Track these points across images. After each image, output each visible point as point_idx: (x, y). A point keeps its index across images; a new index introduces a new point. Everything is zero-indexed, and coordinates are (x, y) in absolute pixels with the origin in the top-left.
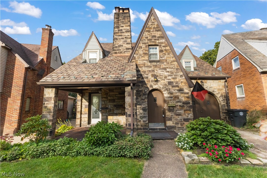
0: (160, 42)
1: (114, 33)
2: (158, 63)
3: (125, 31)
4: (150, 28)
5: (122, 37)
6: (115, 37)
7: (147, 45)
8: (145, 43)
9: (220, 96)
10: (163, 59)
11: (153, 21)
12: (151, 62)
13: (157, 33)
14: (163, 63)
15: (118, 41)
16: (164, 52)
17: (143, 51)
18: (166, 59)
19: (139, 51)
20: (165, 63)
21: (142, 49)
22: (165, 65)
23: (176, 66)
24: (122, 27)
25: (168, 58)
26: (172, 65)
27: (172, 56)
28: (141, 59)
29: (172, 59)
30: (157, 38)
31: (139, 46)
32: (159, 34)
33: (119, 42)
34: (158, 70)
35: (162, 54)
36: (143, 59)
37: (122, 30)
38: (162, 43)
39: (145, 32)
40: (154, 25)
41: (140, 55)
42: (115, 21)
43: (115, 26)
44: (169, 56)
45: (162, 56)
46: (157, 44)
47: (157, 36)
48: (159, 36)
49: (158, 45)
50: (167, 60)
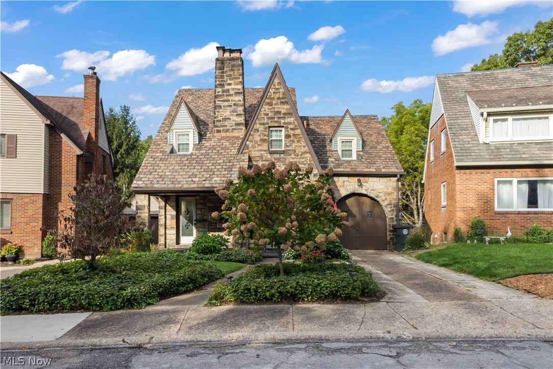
0: (286, 121)
1: (216, 97)
2: (282, 155)
3: (235, 93)
4: (273, 99)
5: (229, 103)
6: (217, 102)
7: (267, 127)
8: (263, 124)
9: (388, 204)
10: (290, 148)
11: (277, 87)
12: (271, 153)
13: (282, 106)
14: (290, 155)
15: (222, 110)
16: (292, 139)
17: (260, 136)
18: (294, 148)
19: (255, 136)
20: (292, 155)
21: (259, 133)
22: (293, 159)
23: (308, 160)
24: (230, 84)
25: (297, 148)
26: (302, 158)
27: (304, 144)
28: (257, 149)
29: (303, 150)
30: (282, 116)
31: (254, 128)
32: (286, 109)
33: (224, 112)
34: (282, 166)
35: (289, 142)
36: (260, 148)
37: (228, 91)
38: (290, 123)
39: (264, 106)
40: (278, 94)
41: (256, 142)
42: (217, 73)
43: (218, 83)
44: (299, 144)
45: (288, 144)
46: (282, 125)
47: (282, 112)
48: (285, 111)
49: (283, 127)
50: (295, 151)
